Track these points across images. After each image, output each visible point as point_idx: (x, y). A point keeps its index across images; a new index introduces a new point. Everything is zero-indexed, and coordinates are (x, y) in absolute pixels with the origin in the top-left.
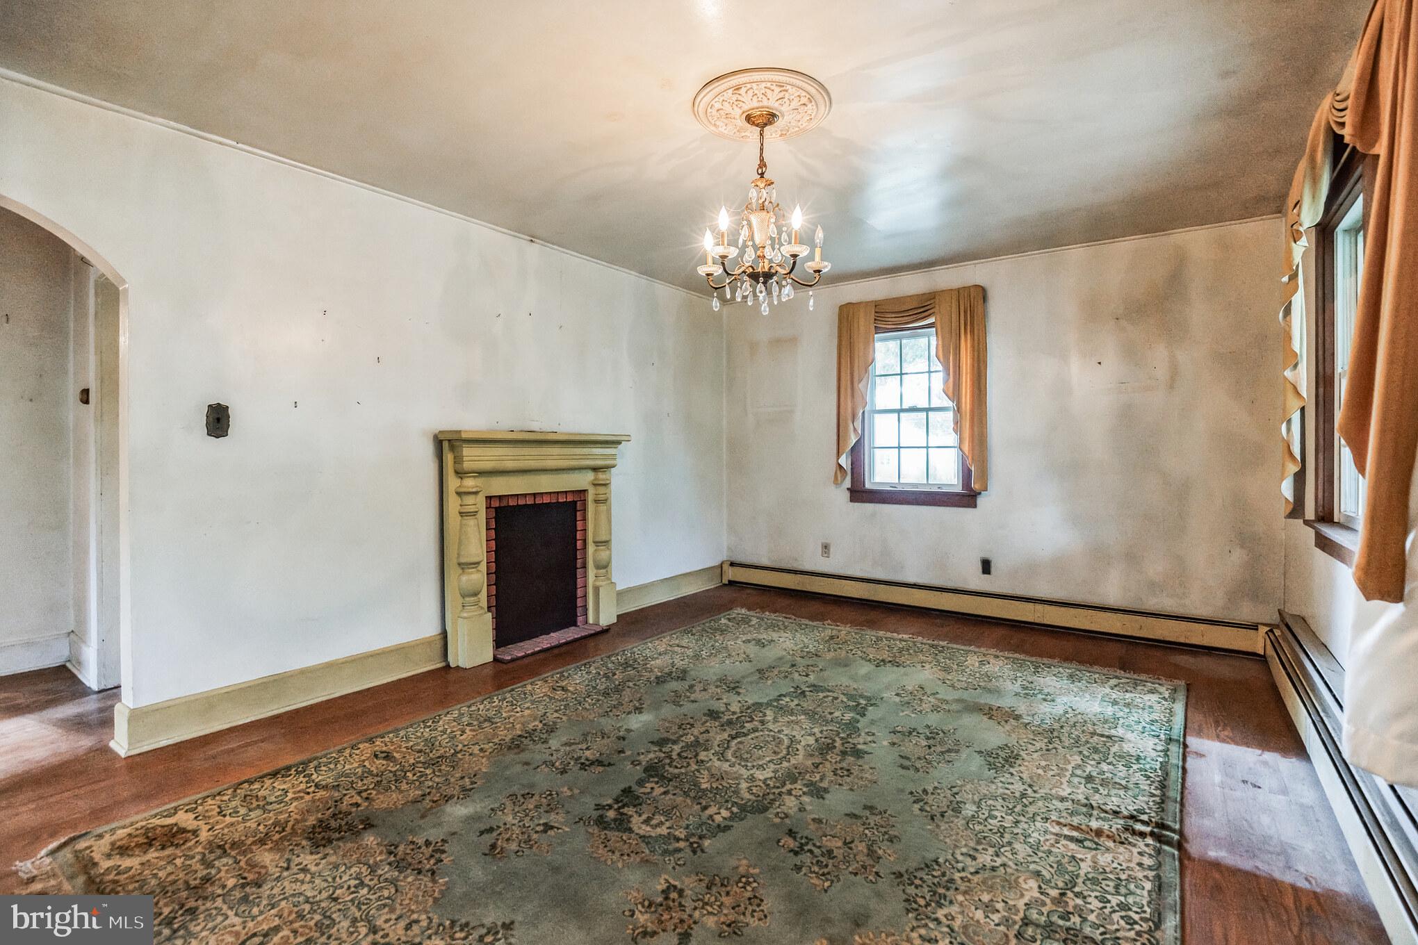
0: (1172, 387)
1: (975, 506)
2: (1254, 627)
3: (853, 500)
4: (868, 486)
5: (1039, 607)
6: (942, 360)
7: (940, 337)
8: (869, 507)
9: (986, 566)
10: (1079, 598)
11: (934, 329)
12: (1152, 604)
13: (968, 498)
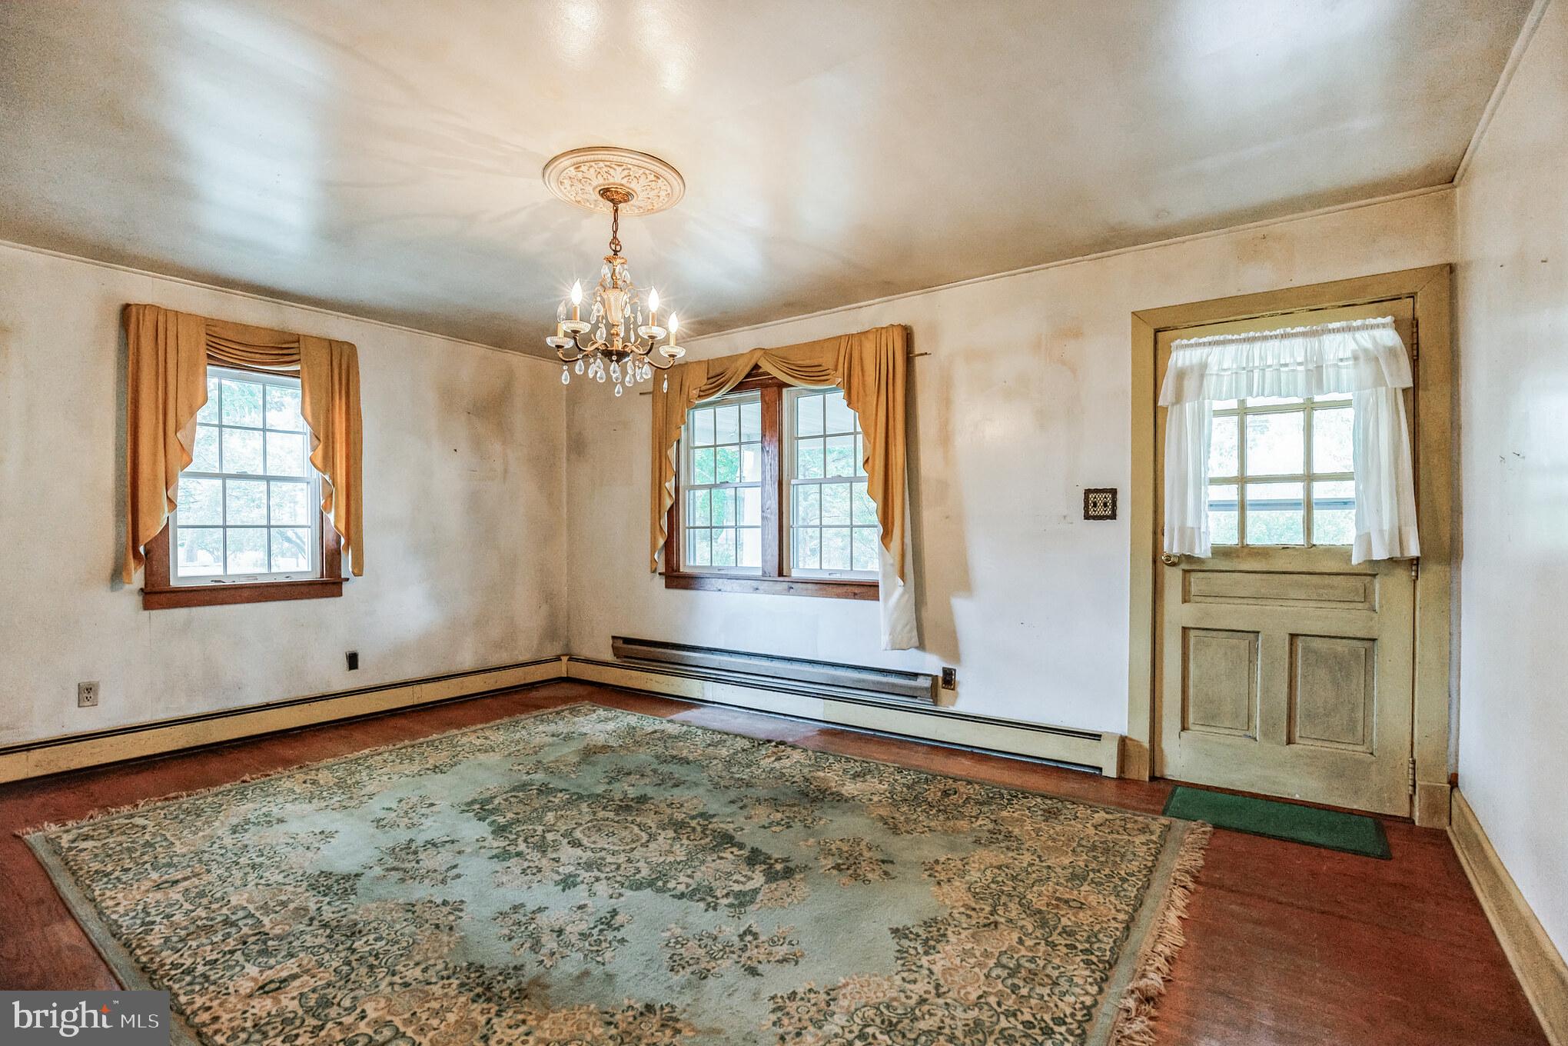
0: (505, 478)
1: (340, 594)
2: (558, 659)
3: (147, 606)
4: (174, 583)
5: (417, 688)
6: (310, 419)
7: (307, 391)
8: (179, 615)
9: (353, 661)
10: (443, 670)
11: (300, 380)
12: (495, 660)
13: (329, 585)
